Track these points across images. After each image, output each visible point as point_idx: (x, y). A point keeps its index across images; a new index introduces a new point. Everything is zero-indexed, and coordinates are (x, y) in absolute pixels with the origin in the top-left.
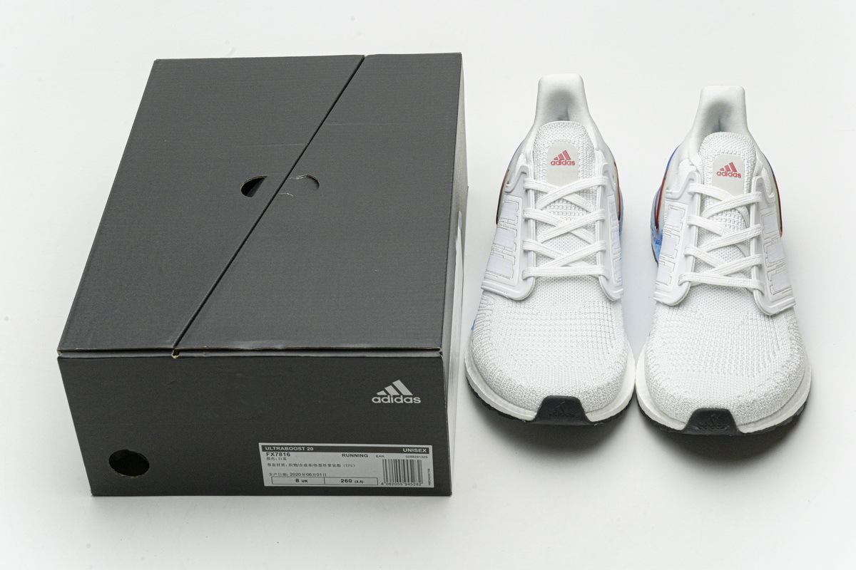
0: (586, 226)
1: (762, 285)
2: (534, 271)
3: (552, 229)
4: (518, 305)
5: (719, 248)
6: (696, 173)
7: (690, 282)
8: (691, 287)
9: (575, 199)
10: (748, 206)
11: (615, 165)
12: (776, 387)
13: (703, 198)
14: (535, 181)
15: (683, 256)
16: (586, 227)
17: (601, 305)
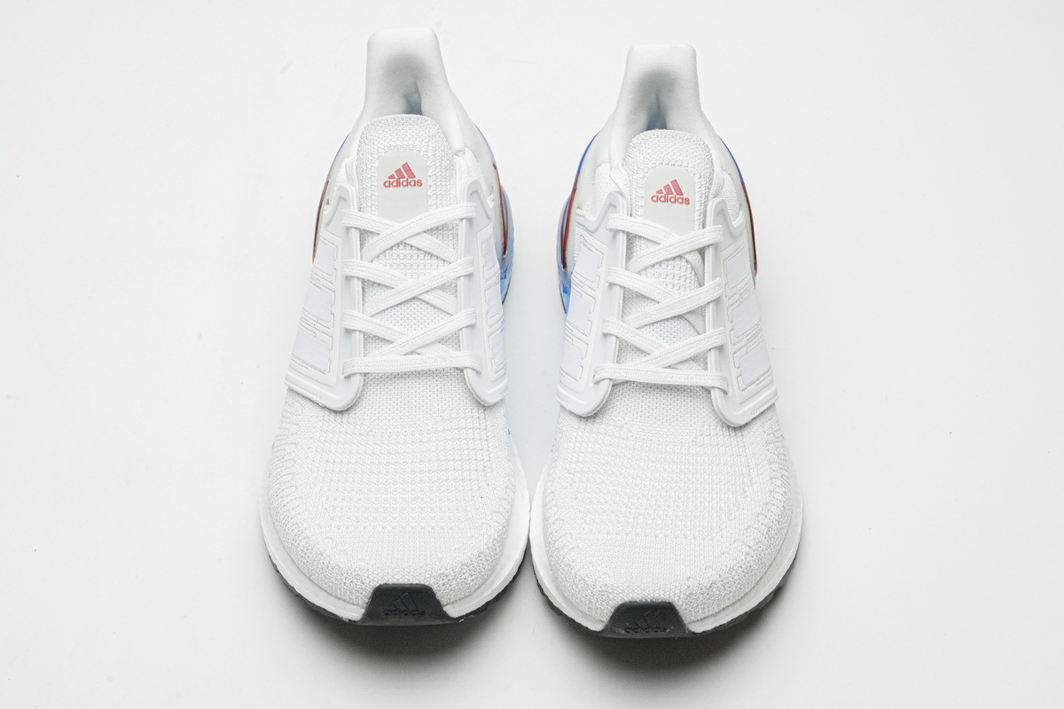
0: (443, 285)
1: (725, 379)
2: (362, 363)
3: (389, 292)
4: (338, 418)
5: (657, 322)
6: (620, 197)
7: (611, 379)
8: (613, 386)
9: (425, 242)
10: (702, 252)
11: (495, 168)
12: (747, 554)
13: (631, 238)
14: (360, 214)
15: (601, 334)
16: (442, 287)
17: (469, 415)
